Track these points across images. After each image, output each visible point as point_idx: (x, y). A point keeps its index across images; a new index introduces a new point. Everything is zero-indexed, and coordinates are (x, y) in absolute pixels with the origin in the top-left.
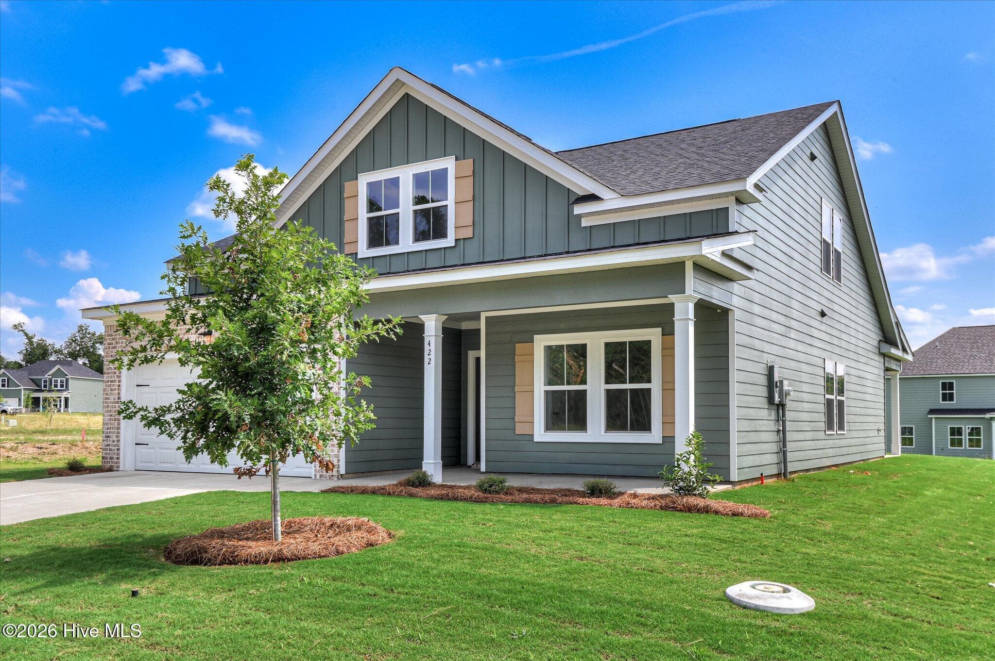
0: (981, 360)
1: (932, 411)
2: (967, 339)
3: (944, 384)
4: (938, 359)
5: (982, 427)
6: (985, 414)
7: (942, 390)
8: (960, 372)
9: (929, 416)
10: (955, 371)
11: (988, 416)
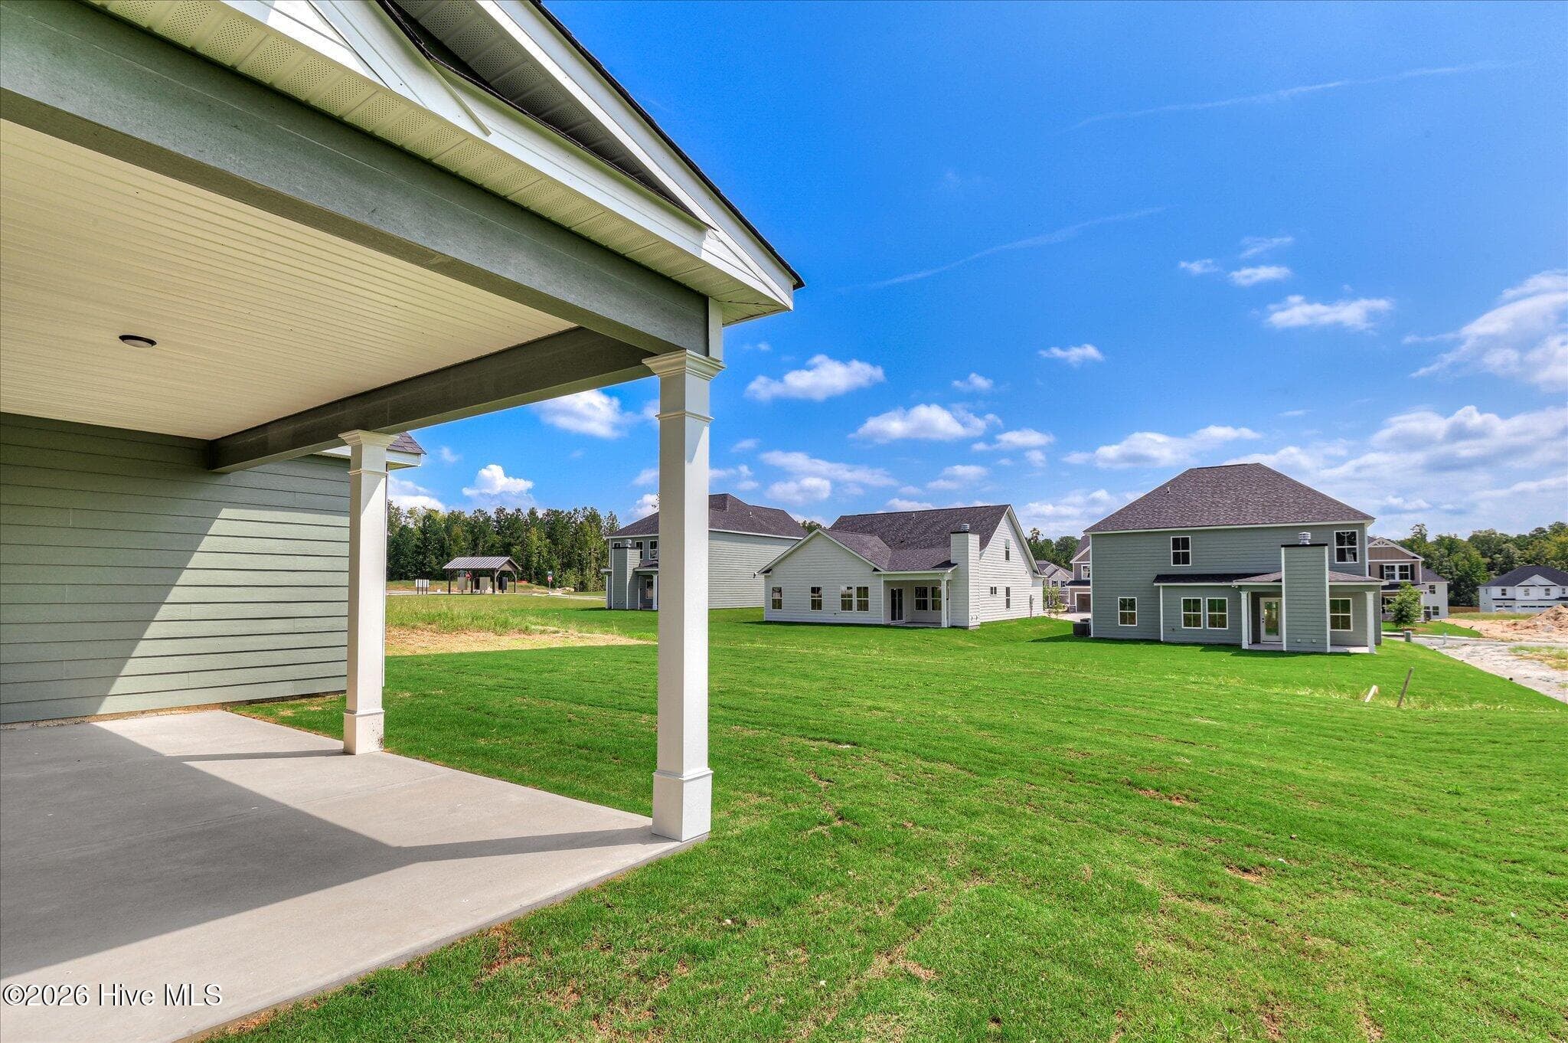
0: (1226, 509)
1: (1160, 578)
2: (1208, 482)
3: (1175, 541)
4: (1168, 508)
5: (1227, 599)
6: (1231, 581)
7: (1173, 550)
8: (1198, 524)
9: (1155, 584)
10: (1189, 525)
11: (1235, 584)
